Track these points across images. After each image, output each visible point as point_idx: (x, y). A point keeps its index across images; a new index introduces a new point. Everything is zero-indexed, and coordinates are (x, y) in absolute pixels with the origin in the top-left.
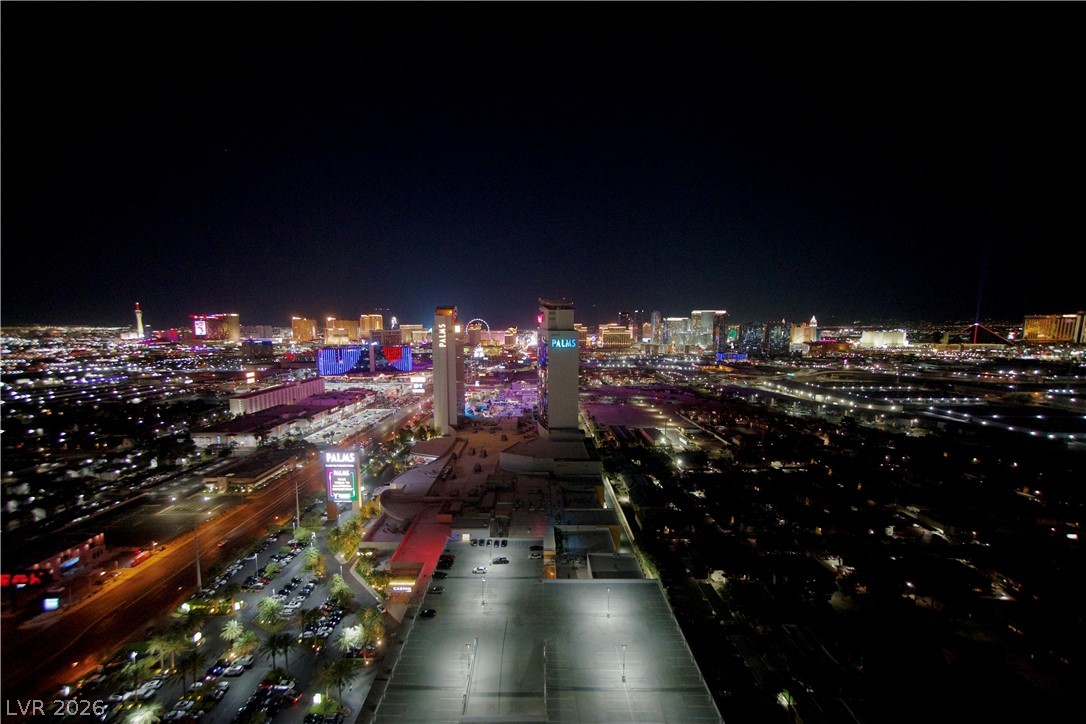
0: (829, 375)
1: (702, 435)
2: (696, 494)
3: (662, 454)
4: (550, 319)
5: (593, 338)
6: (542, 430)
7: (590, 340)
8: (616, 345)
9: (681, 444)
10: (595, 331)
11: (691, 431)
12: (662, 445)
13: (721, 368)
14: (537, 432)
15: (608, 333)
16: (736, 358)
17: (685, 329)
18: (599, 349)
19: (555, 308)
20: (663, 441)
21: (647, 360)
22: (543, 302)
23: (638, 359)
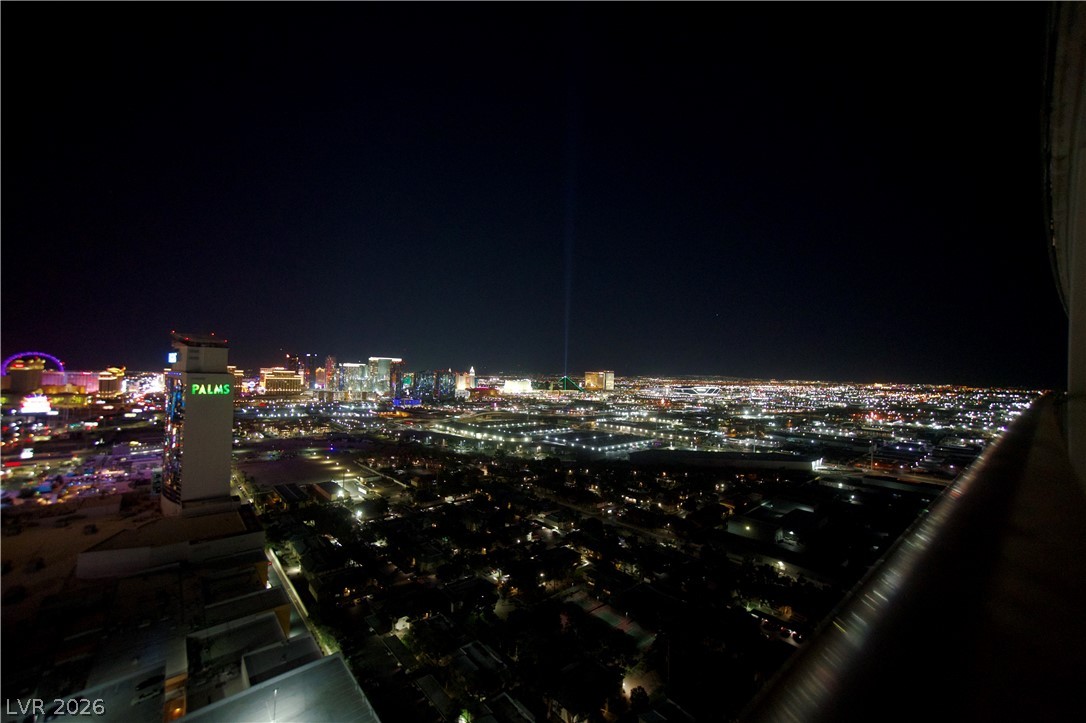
1: (381, 482)
2: (378, 544)
3: (340, 508)
4: (190, 358)
5: (252, 384)
6: (167, 506)
7: (247, 386)
8: (281, 392)
9: (361, 494)
10: (254, 375)
11: (371, 479)
12: (340, 499)
13: (398, 413)
14: (159, 510)
15: (272, 377)
16: (411, 404)
17: (362, 376)
18: (259, 397)
19: (199, 345)
20: (341, 494)
21: (322, 408)
22: (179, 336)
23: (310, 406)
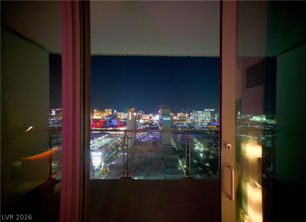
0: (244, 129)
1: (208, 147)
2: (207, 165)
3: (196, 152)
4: (163, 111)
5: (176, 117)
6: (160, 145)
7: (175, 118)
8: (183, 119)
9: (202, 149)
10: (176, 115)
11: (205, 145)
12: (197, 150)
13: (213, 126)
14: (158, 146)
15: (180, 116)
16: (217, 123)
17: (203, 115)
18: (177, 121)
19: (164, 108)
20: (197, 148)
21: (192, 124)
22: (161, 106)
23: (189, 123)
